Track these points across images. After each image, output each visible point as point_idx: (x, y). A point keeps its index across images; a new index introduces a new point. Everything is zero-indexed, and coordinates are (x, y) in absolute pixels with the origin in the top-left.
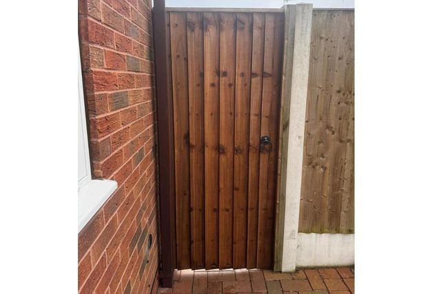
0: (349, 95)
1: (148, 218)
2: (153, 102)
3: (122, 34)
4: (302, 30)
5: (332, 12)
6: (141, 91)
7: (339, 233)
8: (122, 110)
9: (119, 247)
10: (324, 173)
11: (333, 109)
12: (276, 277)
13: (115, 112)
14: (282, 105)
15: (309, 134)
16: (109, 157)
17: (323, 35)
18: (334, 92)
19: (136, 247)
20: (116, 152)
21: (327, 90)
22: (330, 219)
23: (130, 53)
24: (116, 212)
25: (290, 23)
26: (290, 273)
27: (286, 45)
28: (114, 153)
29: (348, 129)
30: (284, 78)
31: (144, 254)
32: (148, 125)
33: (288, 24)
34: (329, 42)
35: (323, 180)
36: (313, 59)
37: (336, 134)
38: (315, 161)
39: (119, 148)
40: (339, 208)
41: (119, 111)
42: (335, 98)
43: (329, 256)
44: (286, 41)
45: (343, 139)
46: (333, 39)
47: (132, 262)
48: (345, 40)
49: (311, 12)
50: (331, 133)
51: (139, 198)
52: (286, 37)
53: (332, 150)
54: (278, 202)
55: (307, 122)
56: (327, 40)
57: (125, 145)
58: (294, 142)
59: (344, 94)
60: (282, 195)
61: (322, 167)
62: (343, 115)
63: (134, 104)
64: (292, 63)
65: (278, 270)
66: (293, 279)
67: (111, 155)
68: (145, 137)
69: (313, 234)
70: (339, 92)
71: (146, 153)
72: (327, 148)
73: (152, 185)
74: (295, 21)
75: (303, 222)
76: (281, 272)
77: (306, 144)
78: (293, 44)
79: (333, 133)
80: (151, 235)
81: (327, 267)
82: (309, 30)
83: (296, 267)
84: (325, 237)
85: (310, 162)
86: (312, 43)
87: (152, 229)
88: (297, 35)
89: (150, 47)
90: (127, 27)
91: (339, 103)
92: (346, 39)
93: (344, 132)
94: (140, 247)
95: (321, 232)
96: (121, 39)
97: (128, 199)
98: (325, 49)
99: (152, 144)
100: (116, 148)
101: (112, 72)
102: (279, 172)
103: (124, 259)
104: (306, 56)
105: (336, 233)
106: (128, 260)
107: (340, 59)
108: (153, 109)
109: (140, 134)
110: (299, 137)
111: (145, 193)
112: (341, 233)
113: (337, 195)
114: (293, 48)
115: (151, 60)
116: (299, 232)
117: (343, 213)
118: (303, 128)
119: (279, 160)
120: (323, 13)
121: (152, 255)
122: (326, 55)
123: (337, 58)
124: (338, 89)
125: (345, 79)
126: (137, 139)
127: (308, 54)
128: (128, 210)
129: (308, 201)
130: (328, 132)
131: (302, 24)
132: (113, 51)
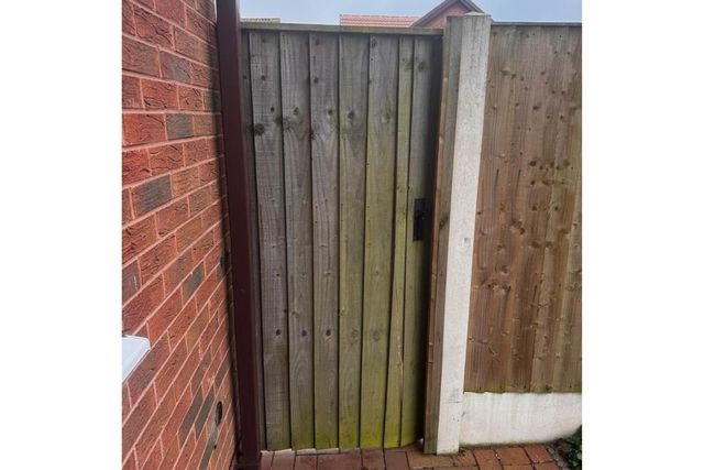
0: (550, 170)
1: (214, 377)
2: (220, 183)
3: (156, 80)
4: (473, 61)
5: (523, 29)
6: (196, 168)
7: (529, 391)
8: (158, 210)
9: (160, 437)
10: (506, 297)
11: (523, 193)
12: (427, 462)
13: (146, 216)
14: (438, 187)
15: (483, 234)
16: (136, 295)
17: (507, 69)
18: (526, 163)
19: (193, 428)
20: (149, 283)
21: (513, 161)
22: (516, 371)
23: (173, 108)
24: (153, 381)
25: (452, 49)
26: (450, 456)
27: (444, 85)
28: (145, 287)
29: (546, 226)
30: (441, 141)
31: (208, 436)
32: (210, 225)
33: (449, 51)
34: (517, 79)
35: (505, 308)
36: (491, 109)
37: (526, 234)
38: (491, 278)
39: (156, 276)
40: (530, 353)
41: (153, 212)
42: (527, 175)
43: (513, 428)
44: (445, 80)
45: (539, 242)
46: (524, 75)
47: (186, 455)
48: (545, 77)
49: (488, 29)
50: (518, 231)
51: (197, 349)
52: (445, 72)
53: (519, 259)
54: (431, 344)
55: (479, 213)
56: (514, 76)
57: (166, 268)
58: (458, 248)
59: (541, 168)
60: (438, 333)
61: (504, 287)
62: (538, 202)
63: (182, 194)
64: (456, 116)
65: (431, 452)
66: (454, 465)
67: (140, 291)
68: (205, 246)
69: (488, 394)
70: (533, 164)
71: (208, 272)
72: (511, 255)
73: (222, 321)
74: (460, 45)
75: (471, 376)
76: (435, 454)
77: (477, 250)
78: (457, 85)
79: (523, 231)
80: (220, 403)
81: (511, 446)
82: (484, 60)
83: (461, 446)
84: (507, 399)
85: (483, 278)
86: (489, 82)
87: (223, 394)
88: (464, 67)
89: (213, 88)
90: (167, 63)
91: (533, 183)
92: (547, 74)
93: (541, 230)
94: (199, 428)
95: (501, 390)
96: (154, 87)
97: (175, 355)
98: (512, 91)
99: (219, 254)
100: (148, 278)
101: (139, 148)
102: (433, 296)
103: (171, 454)
104: (478, 105)
105: (525, 392)
106: (177, 452)
107: (535, 108)
108: (221, 194)
109: (195, 242)
110: (466, 239)
111: (207, 338)
112: (533, 391)
113: (528, 332)
114: (457, 90)
115: (214, 110)
116: (465, 391)
117: (536, 360)
118: (472, 225)
119: (434, 276)
120: (508, 31)
121: (223, 434)
122: (513, 102)
123: (531, 108)
124: (531, 159)
125: (544, 143)
126: (189, 253)
127: (482, 100)
128: (174, 374)
129: (480, 341)
130: (513, 230)
131: (473, 49)
132: (138, 112)
